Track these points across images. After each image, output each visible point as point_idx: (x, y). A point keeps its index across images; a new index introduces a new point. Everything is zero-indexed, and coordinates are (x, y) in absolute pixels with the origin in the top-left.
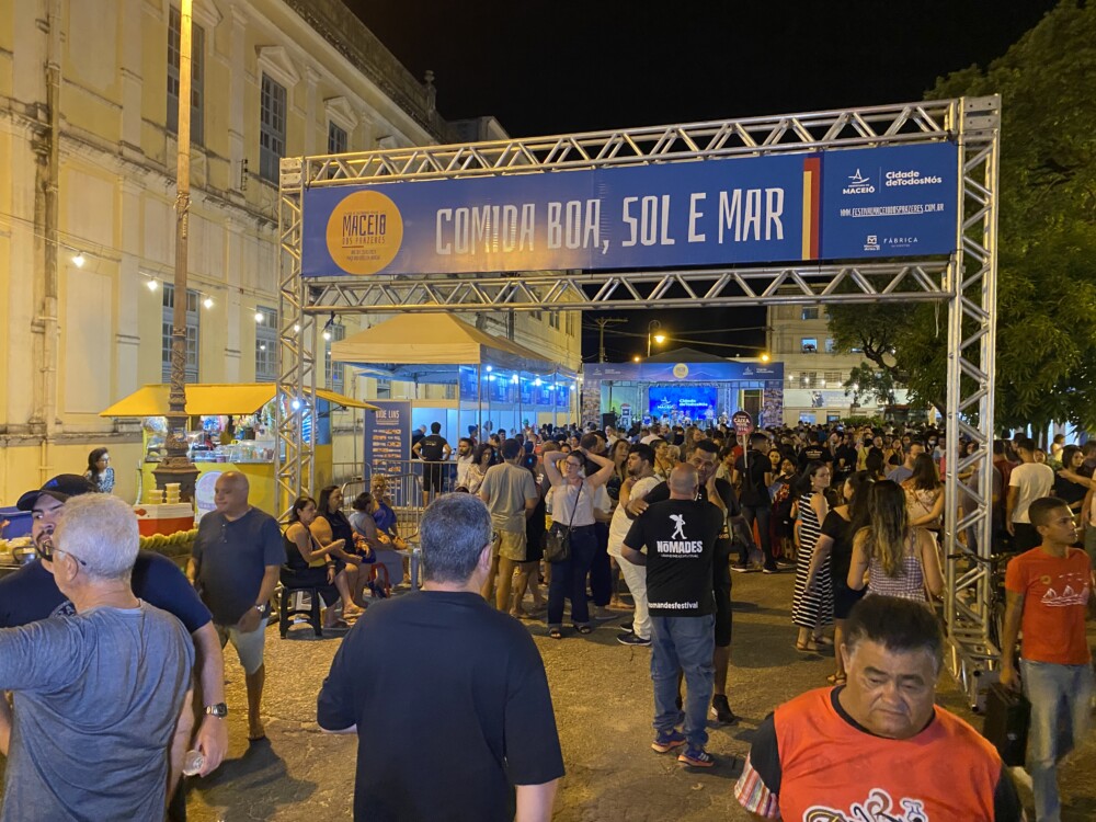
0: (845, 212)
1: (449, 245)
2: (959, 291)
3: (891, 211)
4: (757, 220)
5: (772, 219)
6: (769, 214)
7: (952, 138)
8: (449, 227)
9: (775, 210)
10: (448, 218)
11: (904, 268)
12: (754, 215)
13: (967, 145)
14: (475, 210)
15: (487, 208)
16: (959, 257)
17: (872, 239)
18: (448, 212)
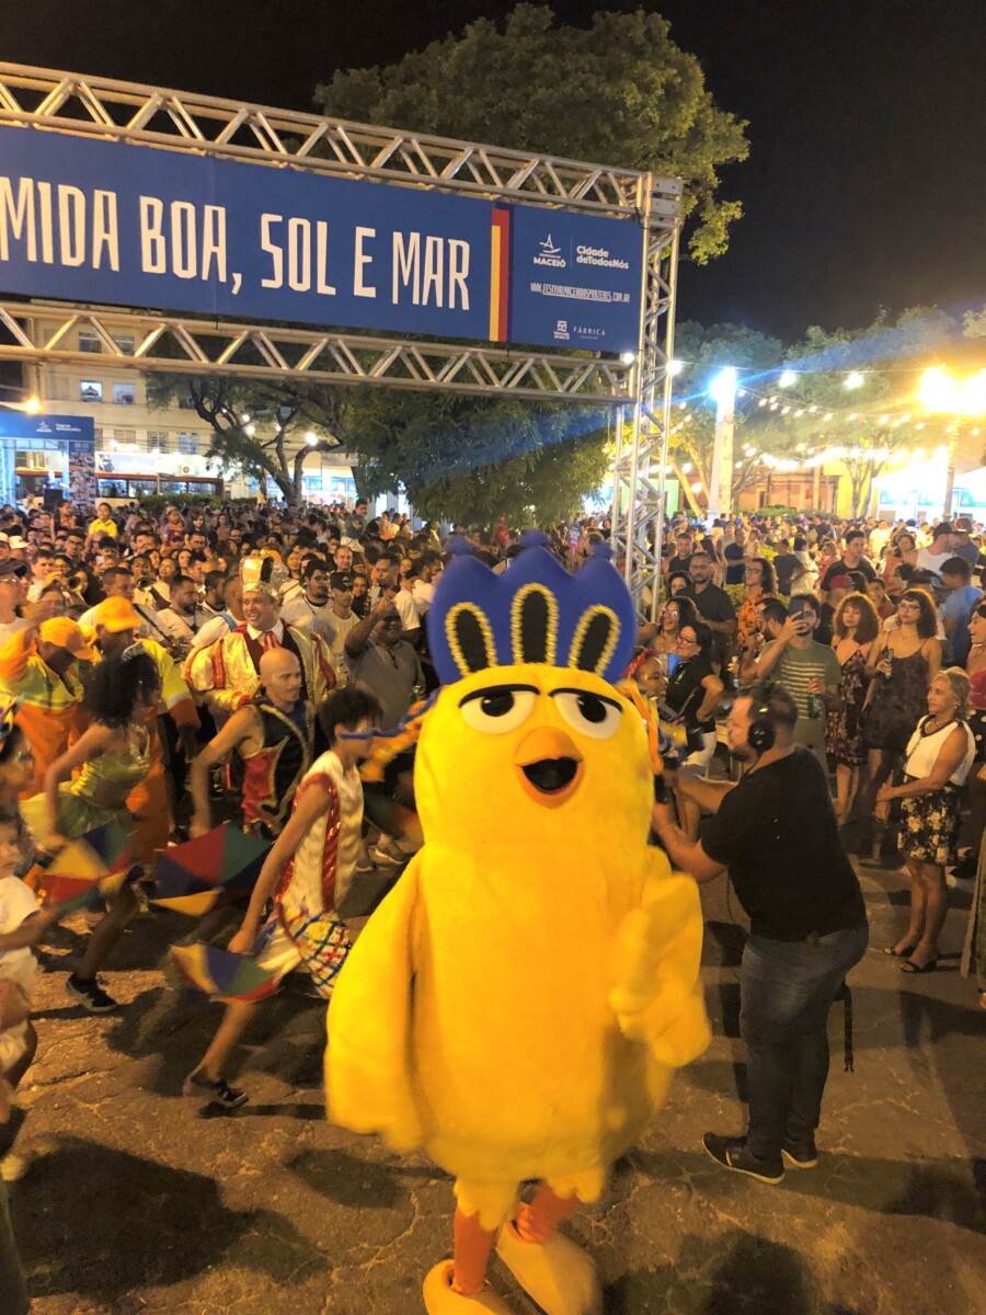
0: (536, 287)
2: (640, 397)
3: (581, 294)
4: (439, 278)
5: (457, 282)
6: (453, 274)
7: (639, 217)
9: (459, 269)
12: (435, 272)
13: (652, 229)
14: (5, 183)
17: (562, 325)
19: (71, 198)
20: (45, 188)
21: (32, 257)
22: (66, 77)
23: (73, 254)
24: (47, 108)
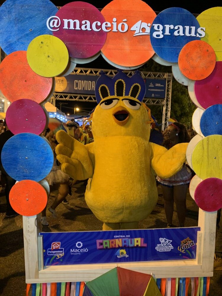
0: (149, 90)
1: (77, 88)
2: (165, 104)
3: (156, 90)
7: (165, 79)
8: (77, 84)
10: (77, 82)
11: (157, 100)
13: (168, 81)
14: (83, 81)
15: (85, 81)
16: (166, 99)
17: (153, 95)
18: (77, 81)
19: (90, 83)
20: (87, 82)
21: (85, 89)
22: (90, 69)
23: (90, 89)
24: (88, 73)
